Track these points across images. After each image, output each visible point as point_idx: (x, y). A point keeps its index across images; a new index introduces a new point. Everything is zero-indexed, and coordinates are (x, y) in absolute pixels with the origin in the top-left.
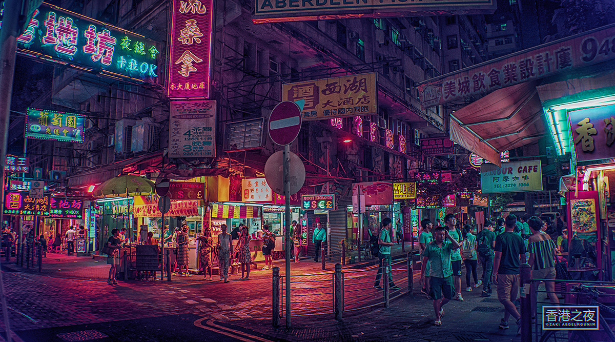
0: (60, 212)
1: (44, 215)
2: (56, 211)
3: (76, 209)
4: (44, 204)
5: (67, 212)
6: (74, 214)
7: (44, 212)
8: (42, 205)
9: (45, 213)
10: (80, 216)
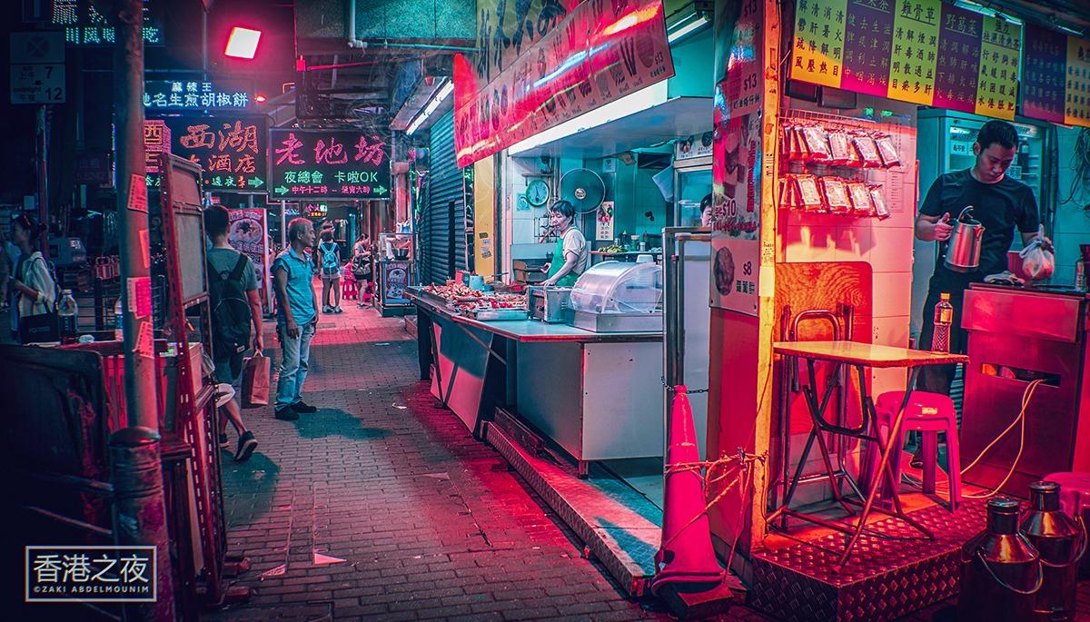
0: (317, 177)
1: (247, 187)
2: (304, 177)
3: (369, 167)
4: (247, 150)
5: (340, 176)
6: (362, 184)
7: (248, 176)
8: (242, 155)
9: (250, 182)
10: (382, 190)
